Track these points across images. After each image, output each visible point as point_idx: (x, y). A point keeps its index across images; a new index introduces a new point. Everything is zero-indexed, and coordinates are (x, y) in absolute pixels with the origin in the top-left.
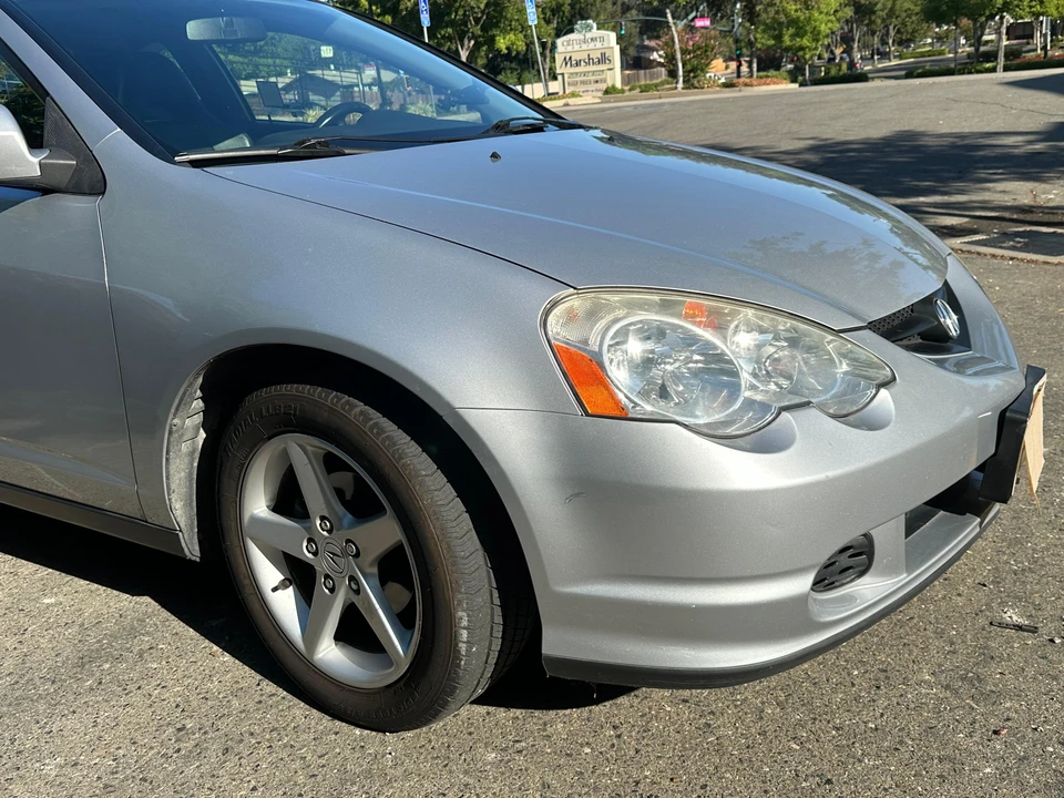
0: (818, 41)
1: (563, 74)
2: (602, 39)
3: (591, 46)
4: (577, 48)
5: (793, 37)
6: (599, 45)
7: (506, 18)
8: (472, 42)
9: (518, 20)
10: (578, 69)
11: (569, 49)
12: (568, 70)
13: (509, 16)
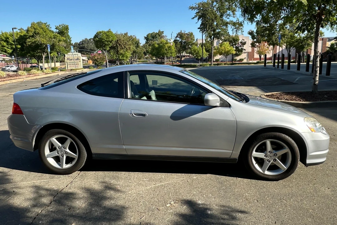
0: (127, 58)
1: (67, 62)
2: (77, 55)
3: (74, 56)
4: (71, 56)
5: (122, 57)
6: (77, 56)
7: (55, 48)
8: (46, 54)
9: (59, 49)
10: (71, 61)
11: (69, 56)
12: (68, 61)
13: (56, 48)
